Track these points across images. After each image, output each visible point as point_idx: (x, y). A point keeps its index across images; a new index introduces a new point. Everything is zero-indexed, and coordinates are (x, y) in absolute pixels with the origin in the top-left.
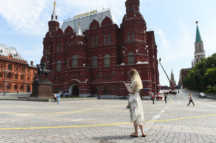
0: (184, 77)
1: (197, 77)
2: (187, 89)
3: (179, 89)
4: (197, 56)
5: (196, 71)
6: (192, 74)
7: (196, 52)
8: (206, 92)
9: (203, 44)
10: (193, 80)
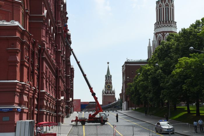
0: (131, 81)
1: (156, 82)
2: (135, 110)
3: (119, 109)
4: (160, 33)
5: (154, 66)
6: (146, 73)
7: (158, 25)
8: (175, 117)
9: (173, 6)
10: (148, 87)
